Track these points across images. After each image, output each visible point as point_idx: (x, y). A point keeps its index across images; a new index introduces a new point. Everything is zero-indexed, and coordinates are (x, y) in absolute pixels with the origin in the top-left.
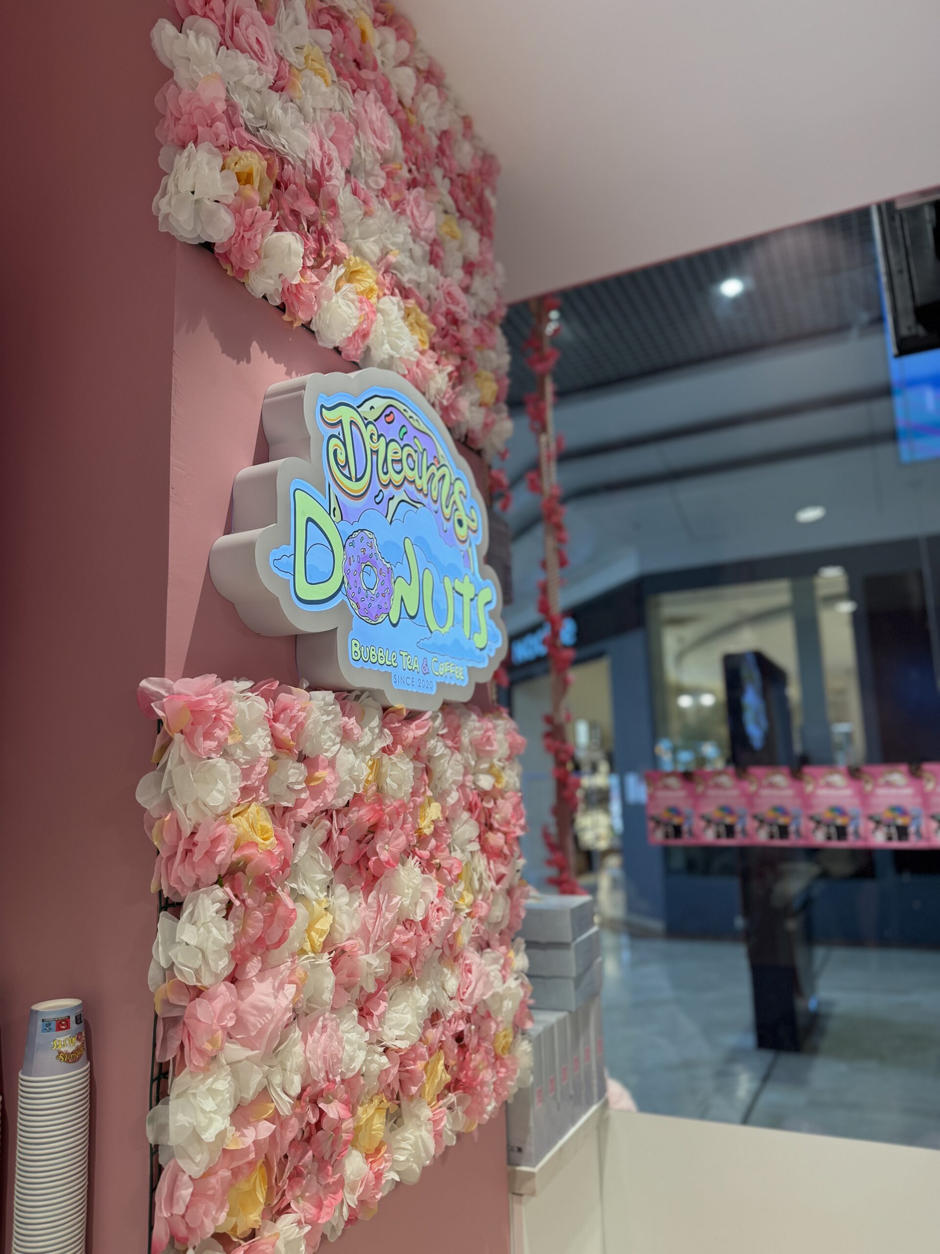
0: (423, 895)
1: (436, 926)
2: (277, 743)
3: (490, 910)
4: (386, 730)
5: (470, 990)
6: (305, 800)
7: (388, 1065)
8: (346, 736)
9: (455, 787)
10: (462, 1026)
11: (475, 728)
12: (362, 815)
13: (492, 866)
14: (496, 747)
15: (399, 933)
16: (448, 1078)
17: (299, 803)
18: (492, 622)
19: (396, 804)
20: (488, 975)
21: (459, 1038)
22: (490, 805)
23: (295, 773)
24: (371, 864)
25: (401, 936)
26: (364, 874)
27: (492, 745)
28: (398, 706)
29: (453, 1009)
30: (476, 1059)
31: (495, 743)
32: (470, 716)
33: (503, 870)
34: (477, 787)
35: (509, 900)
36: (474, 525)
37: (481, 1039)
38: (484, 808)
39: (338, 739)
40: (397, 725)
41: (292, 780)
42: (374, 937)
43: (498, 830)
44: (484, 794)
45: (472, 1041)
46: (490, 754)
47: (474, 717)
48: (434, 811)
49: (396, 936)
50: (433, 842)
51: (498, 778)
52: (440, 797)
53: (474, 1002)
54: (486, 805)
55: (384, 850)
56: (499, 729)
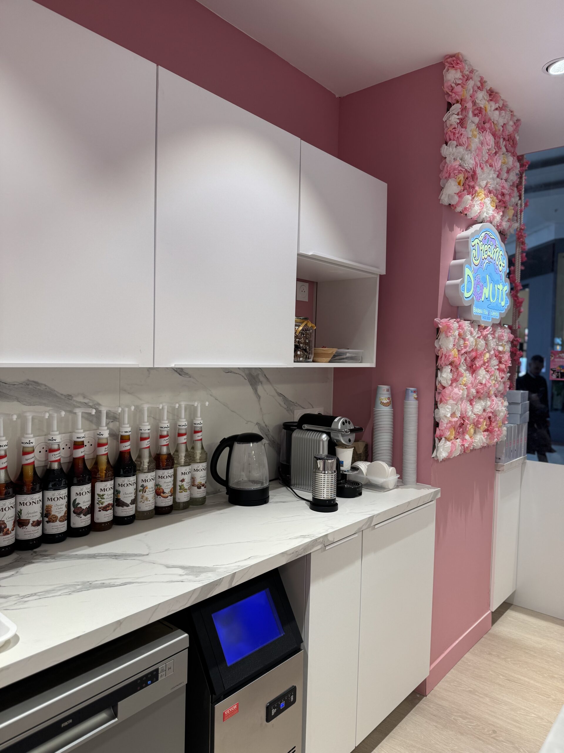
0: (485, 378)
1: (488, 386)
2: (459, 335)
3: (499, 386)
4: (479, 332)
5: (493, 406)
6: (463, 349)
7: (475, 417)
8: (471, 334)
9: (492, 349)
10: (491, 415)
11: (499, 332)
12: (473, 354)
13: (500, 374)
14: (505, 338)
15: (479, 385)
16: (486, 427)
17: (462, 349)
18: (507, 297)
19: (480, 352)
20: (498, 403)
21: (490, 418)
22: (502, 356)
23: (462, 342)
24: (474, 367)
25: (479, 387)
26: (472, 369)
27: (504, 337)
28: (483, 325)
29: (489, 410)
30: (494, 424)
31: (505, 337)
32: (498, 328)
33: (504, 375)
34: (498, 350)
35: (504, 385)
36: (504, 265)
37: (495, 420)
38: (499, 356)
39: (470, 334)
40: (482, 330)
41: (461, 343)
42: (474, 385)
43: (503, 364)
44: (500, 352)
45: (493, 420)
46: (503, 340)
47: (499, 328)
48: (487, 355)
49: (478, 386)
50: (487, 364)
51: (504, 347)
52: (489, 352)
53: (494, 409)
54: (500, 355)
55: (478, 363)
56: (505, 332)
